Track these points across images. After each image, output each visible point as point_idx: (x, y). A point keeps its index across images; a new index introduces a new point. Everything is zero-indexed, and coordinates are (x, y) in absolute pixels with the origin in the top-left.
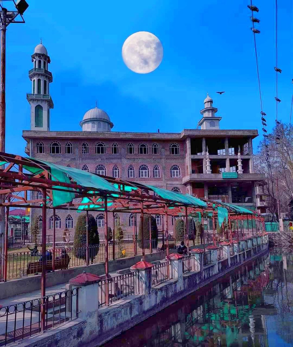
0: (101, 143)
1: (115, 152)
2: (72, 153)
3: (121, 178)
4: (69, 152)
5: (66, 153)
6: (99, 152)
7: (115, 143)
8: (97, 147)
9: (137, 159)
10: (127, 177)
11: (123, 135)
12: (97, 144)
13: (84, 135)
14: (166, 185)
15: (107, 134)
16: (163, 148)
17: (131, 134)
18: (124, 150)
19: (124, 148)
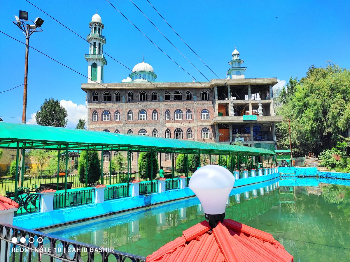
1: (155, 99)
2: (119, 100)
3: (159, 120)
4: (117, 100)
5: (115, 100)
6: (141, 99)
7: (154, 92)
8: (140, 95)
9: (173, 104)
10: (164, 119)
11: (161, 85)
12: (140, 93)
13: (129, 86)
14: (197, 126)
15: (148, 84)
16: (195, 95)
17: (167, 84)
18: (162, 97)
19: (162, 96)
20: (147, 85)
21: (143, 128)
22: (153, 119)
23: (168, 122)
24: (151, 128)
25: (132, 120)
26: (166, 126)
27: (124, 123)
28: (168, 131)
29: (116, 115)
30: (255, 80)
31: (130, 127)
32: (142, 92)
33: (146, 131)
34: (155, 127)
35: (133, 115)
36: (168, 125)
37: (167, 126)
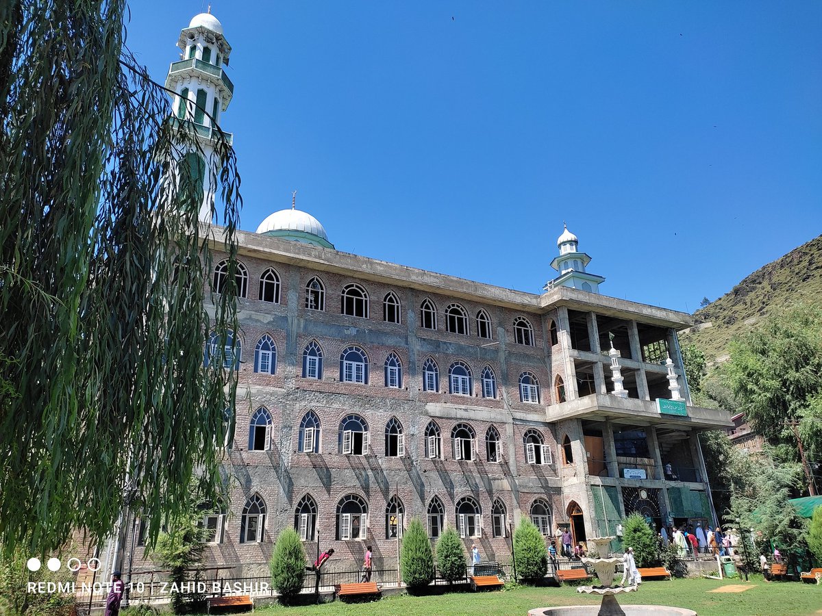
0: (357, 286)
1: (391, 319)
2: (277, 301)
3: (407, 389)
4: (269, 298)
5: (261, 299)
6: (350, 312)
7: (391, 295)
8: (345, 295)
9: (445, 343)
10: (422, 388)
11: (418, 275)
12: (346, 288)
13: (320, 258)
14: (511, 421)
15: (379, 264)
16: (500, 324)
17: (435, 277)
18: (413, 315)
19: (413, 311)
20: (378, 267)
21: (357, 410)
22: (386, 385)
23: (435, 399)
24: (380, 413)
25: (317, 378)
26: (427, 414)
27: (291, 386)
28: (432, 430)
29: (261, 352)
30: (649, 310)
31: (313, 404)
32: (352, 286)
33: (363, 422)
34: (394, 413)
35: (320, 360)
36: (434, 408)
37: (430, 411)
